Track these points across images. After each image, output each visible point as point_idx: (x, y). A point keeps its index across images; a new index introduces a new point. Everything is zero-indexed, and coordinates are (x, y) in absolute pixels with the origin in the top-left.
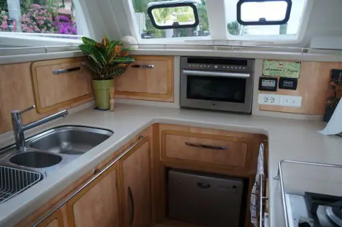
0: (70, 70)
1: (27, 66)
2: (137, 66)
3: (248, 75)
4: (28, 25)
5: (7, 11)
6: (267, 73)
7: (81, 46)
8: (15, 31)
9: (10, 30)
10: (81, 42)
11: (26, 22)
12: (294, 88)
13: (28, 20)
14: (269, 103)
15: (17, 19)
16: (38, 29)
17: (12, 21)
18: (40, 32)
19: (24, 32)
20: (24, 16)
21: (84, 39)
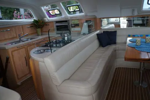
0: (31, 27)
1: (21, 26)
2: (47, 25)
3: (67, 24)
4: (27, 16)
5: (20, 12)
6: (72, 23)
7: (33, 22)
8: (23, 19)
9: (21, 19)
10: (33, 20)
11: (26, 15)
12: (79, 26)
13: (27, 14)
14: (74, 30)
15: (23, 14)
16: (30, 17)
17: (21, 15)
18: (31, 18)
19: (25, 19)
20: (26, 12)
21: (34, 20)
